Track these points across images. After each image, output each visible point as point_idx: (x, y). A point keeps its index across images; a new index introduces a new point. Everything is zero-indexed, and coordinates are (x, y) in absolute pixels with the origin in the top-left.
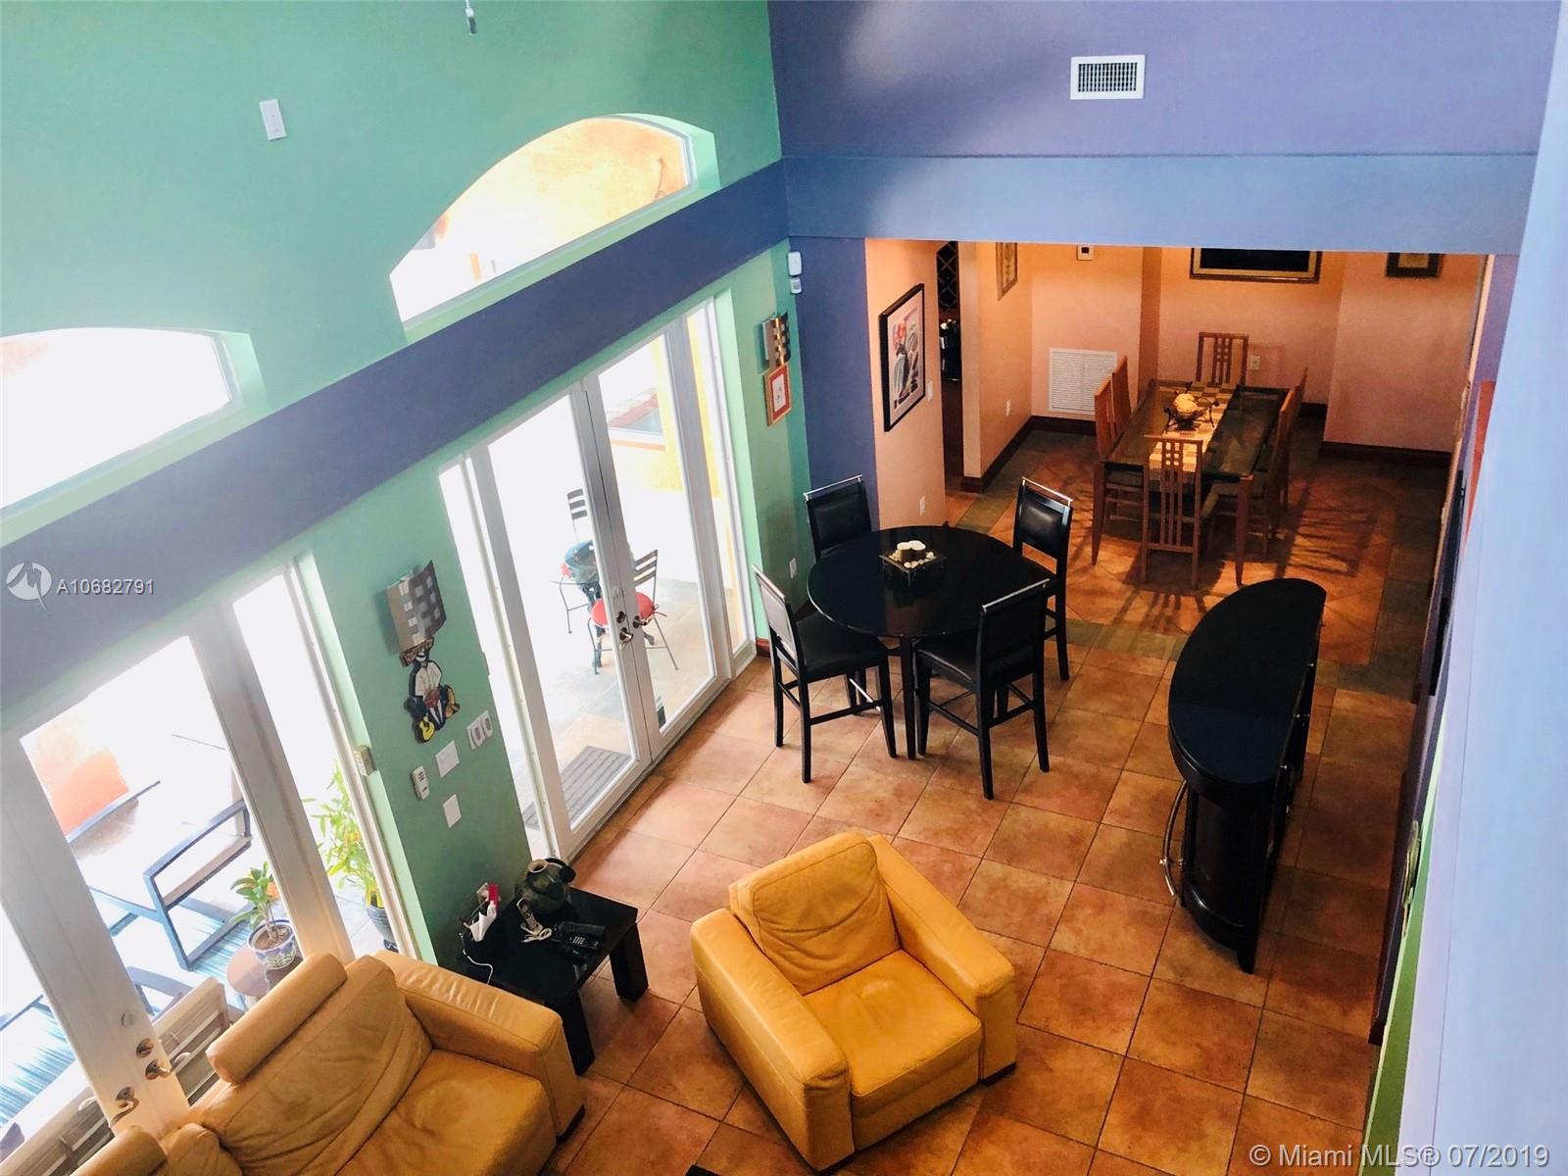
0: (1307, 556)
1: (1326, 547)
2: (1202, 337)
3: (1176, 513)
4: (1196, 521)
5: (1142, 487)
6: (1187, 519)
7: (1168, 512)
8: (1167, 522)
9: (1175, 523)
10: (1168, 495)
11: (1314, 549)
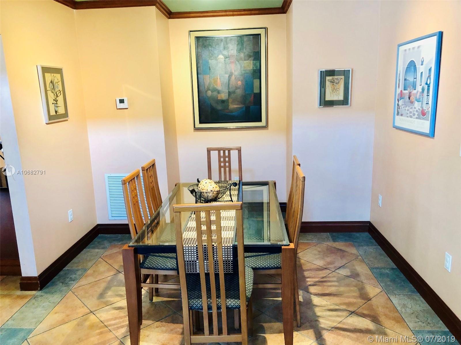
0: (330, 316)
1: (341, 304)
2: (209, 151)
3: (218, 296)
4: (241, 303)
5: (177, 269)
6: (232, 302)
7: (209, 296)
8: (210, 308)
9: (219, 308)
10: (207, 275)
11: (332, 307)
